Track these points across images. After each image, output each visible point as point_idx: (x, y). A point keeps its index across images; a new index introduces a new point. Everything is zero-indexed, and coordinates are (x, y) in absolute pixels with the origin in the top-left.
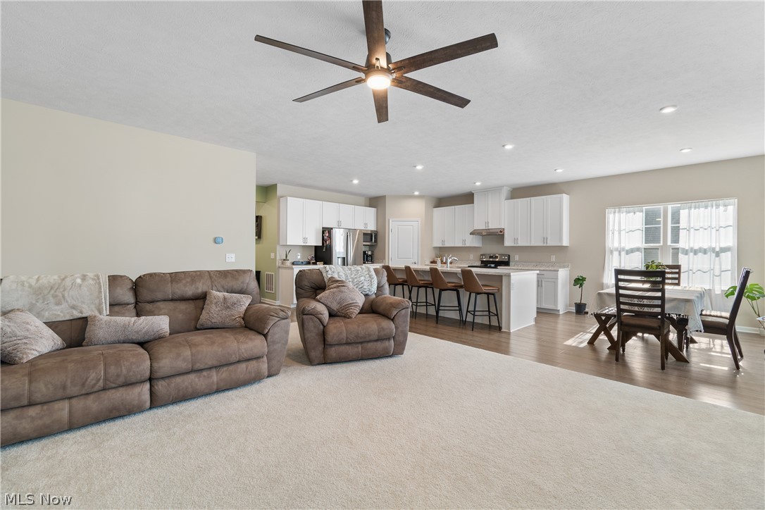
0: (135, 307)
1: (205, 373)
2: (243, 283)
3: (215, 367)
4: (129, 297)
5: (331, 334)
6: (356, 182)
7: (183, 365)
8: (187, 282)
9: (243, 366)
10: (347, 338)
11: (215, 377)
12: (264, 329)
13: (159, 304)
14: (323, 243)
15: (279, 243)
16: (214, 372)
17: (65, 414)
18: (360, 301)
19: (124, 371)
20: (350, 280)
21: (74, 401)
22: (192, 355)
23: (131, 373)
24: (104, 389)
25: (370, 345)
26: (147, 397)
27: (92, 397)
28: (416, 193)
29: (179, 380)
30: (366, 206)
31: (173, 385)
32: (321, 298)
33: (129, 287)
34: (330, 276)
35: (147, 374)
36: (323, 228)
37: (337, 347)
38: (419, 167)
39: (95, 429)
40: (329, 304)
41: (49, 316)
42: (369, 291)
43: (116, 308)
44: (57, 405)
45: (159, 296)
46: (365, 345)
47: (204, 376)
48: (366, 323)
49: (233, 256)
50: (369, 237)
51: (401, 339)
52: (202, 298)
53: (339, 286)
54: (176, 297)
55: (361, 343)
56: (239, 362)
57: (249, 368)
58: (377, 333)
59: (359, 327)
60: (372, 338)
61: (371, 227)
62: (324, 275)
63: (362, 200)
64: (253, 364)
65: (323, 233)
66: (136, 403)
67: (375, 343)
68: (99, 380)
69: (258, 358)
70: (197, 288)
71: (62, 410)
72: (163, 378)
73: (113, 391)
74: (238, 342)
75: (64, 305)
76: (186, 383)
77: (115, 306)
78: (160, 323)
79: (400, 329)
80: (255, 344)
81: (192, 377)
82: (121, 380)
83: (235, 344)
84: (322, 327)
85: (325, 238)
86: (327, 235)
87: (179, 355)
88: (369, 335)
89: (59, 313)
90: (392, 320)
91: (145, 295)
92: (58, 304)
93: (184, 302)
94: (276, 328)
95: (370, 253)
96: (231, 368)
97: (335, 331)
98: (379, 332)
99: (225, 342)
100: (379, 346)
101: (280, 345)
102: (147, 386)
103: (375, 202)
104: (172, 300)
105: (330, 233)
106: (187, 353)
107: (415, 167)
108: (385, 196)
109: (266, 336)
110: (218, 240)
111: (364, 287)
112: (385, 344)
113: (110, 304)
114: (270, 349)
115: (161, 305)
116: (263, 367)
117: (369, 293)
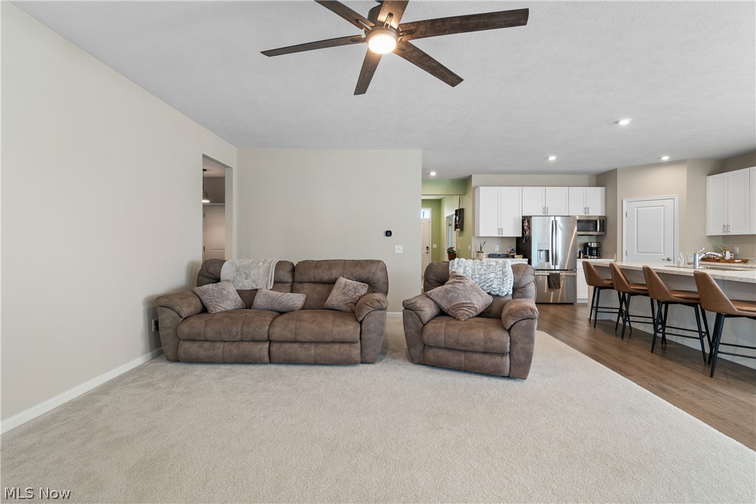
0: (292, 285)
1: (306, 345)
2: (369, 272)
3: (316, 342)
4: (288, 278)
5: (427, 333)
6: (552, 158)
7: (288, 335)
8: (325, 269)
9: (337, 346)
10: (445, 342)
11: (313, 351)
12: (359, 316)
13: (305, 284)
14: (523, 234)
15: (474, 235)
16: (312, 347)
17: (219, 351)
18: (480, 301)
19: (252, 331)
20: (477, 276)
21: (226, 344)
22: (296, 328)
23: (255, 333)
24: (242, 341)
25: (475, 356)
26: (265, 353)
27: (235, 344)
28: (665, 158)
29: (287, 346)
30: (590, 186)
31: (282, 349)
32: (431, 294)
33: (289, 270)
34: (453, 270)
35: (266, 336)
36: (523, 217)
37: (436, 350)
38: (624, 122)
40: (439, 301)
41: (241, 286)
42: (500, 290)
43: (278, 285)
44: (218, 344)
45: (305, 278)
46: (470, 355)
47: (305, 348)
48: (471, 328)
49: (401, 247)
50: (591, 225)
51: (522, 358)
52: (332, 283)
53: (455, 282)
54: (316, 280)
55: (465, 351)
56: (333, 342)
57: (341, 350)
58: (482, 343)
59: (460, 331)
60: (476, 348)
61: (596, 211)
62: (450, 268)
63: (585, 179)
64: (346, 347)
65: (523, 223)
66: (257, 355)
67: (482, 356)
68: (238, 333)
69: (351, 343)
70: (332, 274)
71: (219, 349)
72: (277, 342)
73: (247, 343)
74: (333, 324)
75: (250, 280)
76: (291, 350)
77: (278, 283)
78: (297, 299)
79: (520, 345)
80: (349, 329)
81: (296, 346)
82: (250, 337)
83: (330, 326)
84: (421, 324)
85: (525, 228)
86: (527, 224)
87: (287, 326)
88: (472, 344)
89: (246, 284)
90: (509, 331)
91: (298, 277)
92: (247, 278)
93: (321, 285)
94: (370, 318)
95: (594, 245)
96: (327, 346)
97: (431, 331)
98: (486, 343)
99: (323, 322)
100: (488, 361)
101: (374, 335)
102: (267, 345)
103: (604, 179)
104: (314, 282)
105: (529, 222)
106: (292, 325)
107: (617, 122)
108: (616, 169)
109: (361, 323)
110: (388, 233)
111: (493, 286)
112: (498, 359)
113: (275, 282)
114: (364, 336)
115: (306, 285)
116: (355, 352)
117: (500, 294)
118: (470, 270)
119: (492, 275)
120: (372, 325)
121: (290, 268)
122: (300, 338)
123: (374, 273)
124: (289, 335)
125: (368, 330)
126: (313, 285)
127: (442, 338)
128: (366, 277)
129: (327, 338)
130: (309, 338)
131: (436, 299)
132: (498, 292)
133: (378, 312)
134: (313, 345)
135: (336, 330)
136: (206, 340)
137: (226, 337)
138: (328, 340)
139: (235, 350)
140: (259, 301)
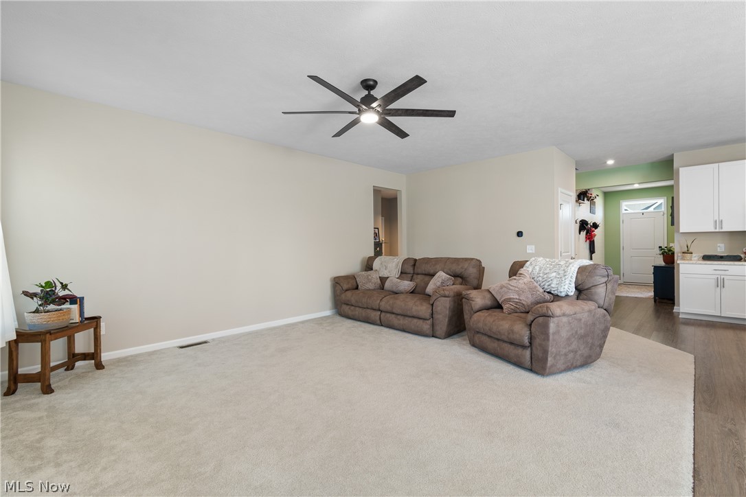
0: (412, 276)
1: (399, 317)
2: (462, 268)
4: (410, 270)
5: (473, 320)
8: (432, 264)
9: (415, 320)
11: (402, 321)
19: (371, 302)
21: (360, 309)
23: (373, 304)
24: (368, 308)
26: (378, 318)
27: (365, 310)
29: (388, 315)
31: (387, 317)
33: (411, 265)
35: (378, 307)
37: (480, 335)
39: (359, 323)
40: (495, 295)
41: (382, 274)
43: (403, 275)
44: (357, 309)
45: (420, 271)
46: (501, 343)
49: (533, 247)
51: (541, 354)
56: (413, 317)
57: (418, 323)
59: (494, 321)
60: (503, 337)
64: (421, 322)
66: (374, 319)
69: (425, 319)
71: (358, 312)
72: (384, 312)
73: (369, 310)
74: (414, 304)
76: (390, 318)
77: (403, 273)
79: (539, 341)
80: (424, 309)
81: (393, 316)
83: (412, 305)
84: (472, 312)
87: (388, 302)
88: (500, 333)
89: (385, 274)
90: (530, 326)
96: (410, 319)
99: (408, 302)
101: (441, 316)
102: (379, 313)
104: (425, 274)
109: (432, 305)
110: (520, 234)
111: (553, 285)
112: (519, 351)
113: (401, 273)
114: (434, 316)
115: (419, 276)
116: (426, 326)
117: (559, 294)
118: (538, 269)
119: (554, 274)
120: (439, 308)
121: (412, 263)
122: (394, 311)
123: (466, 269)
124: (389, 308)
125: (436, 312)
126: (423, 276)
127: (480, 325)
128: (459, 272)
129: (409, 313)
130: (399, 311)
131: (493, 293)
132: (556, 292)
133: (443, 298)
134: (403, 317)
135: (415, 308)
136: (352, 305)
137: (360, 305)
138: (410, 315)
139: (363, 313)
140: (387, 285)
